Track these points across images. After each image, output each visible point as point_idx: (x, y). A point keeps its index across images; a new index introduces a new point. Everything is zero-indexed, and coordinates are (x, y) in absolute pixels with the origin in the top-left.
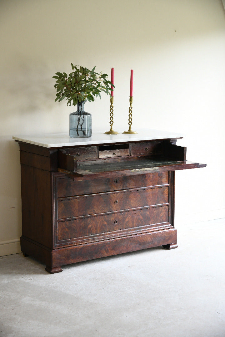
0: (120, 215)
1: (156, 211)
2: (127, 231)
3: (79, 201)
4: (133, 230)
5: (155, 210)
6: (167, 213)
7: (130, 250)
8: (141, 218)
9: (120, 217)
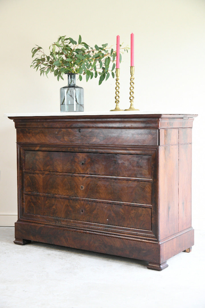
0: (87, 204)
1: (133, 212)
2: (95, 225)
3: (43, 177)
4: (101, 226)
5: (132, 210)
6: (149, 218)
7: (93, 249)
8: (113, 215)
9: (87, 206)
